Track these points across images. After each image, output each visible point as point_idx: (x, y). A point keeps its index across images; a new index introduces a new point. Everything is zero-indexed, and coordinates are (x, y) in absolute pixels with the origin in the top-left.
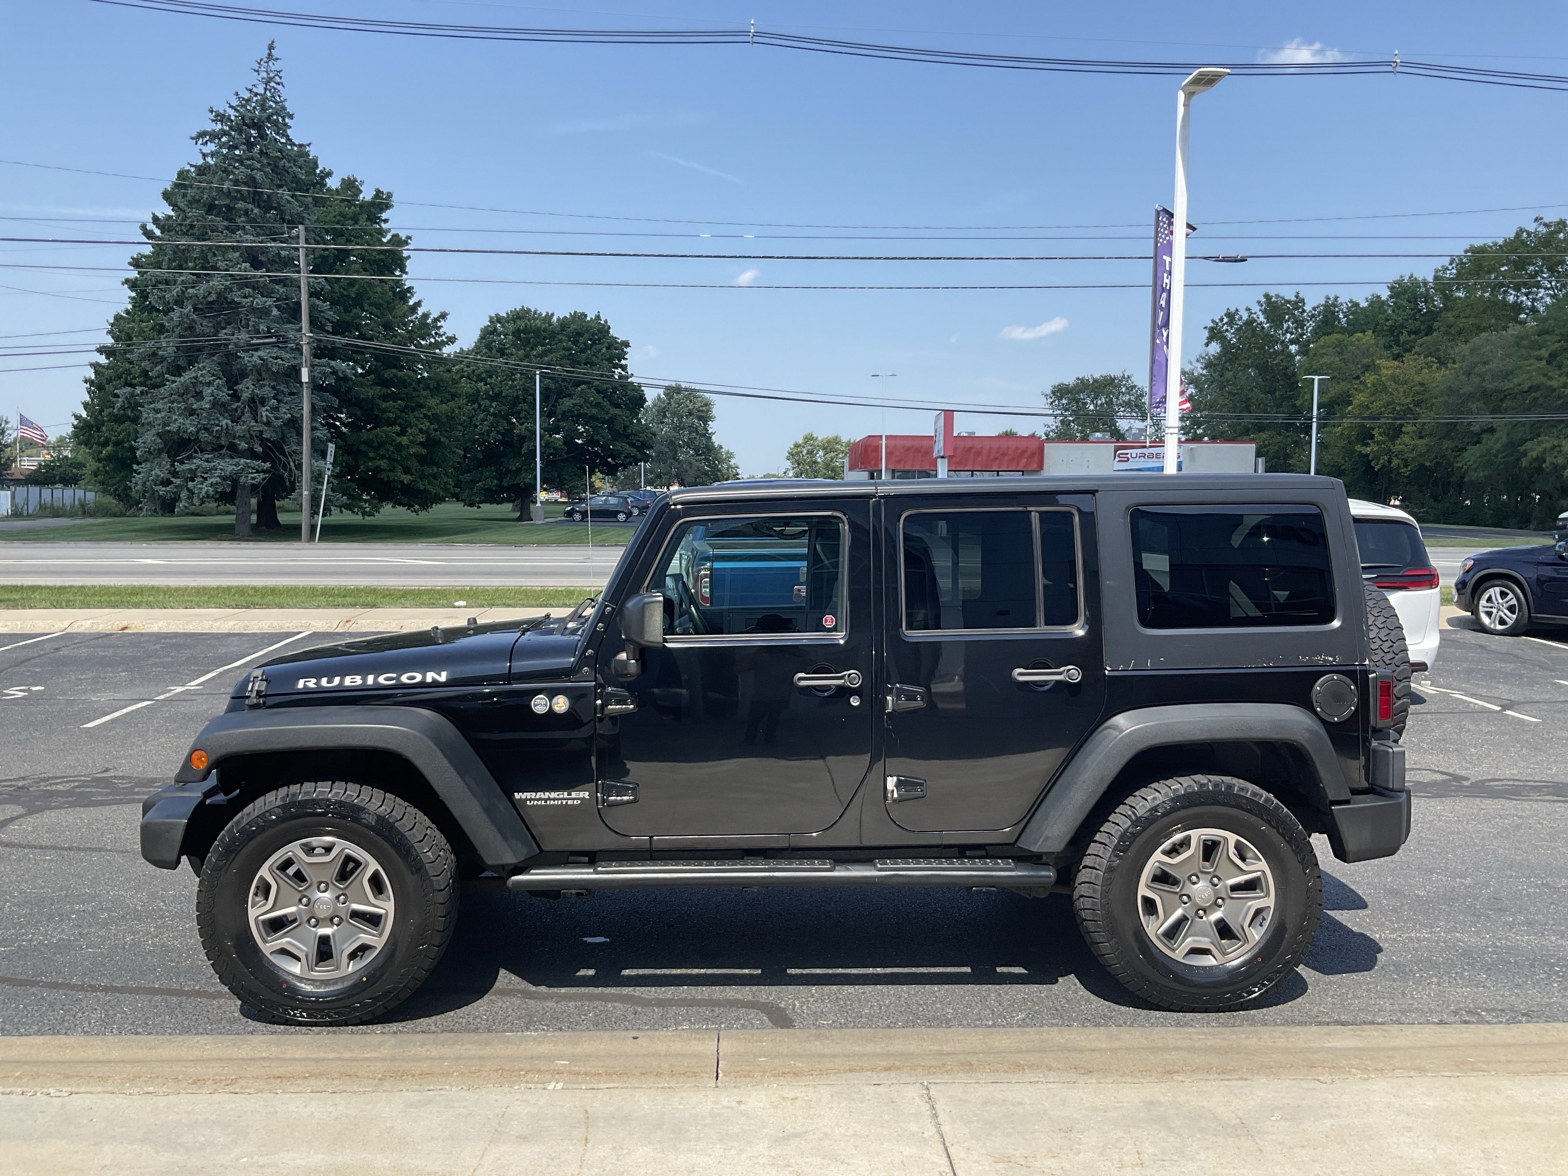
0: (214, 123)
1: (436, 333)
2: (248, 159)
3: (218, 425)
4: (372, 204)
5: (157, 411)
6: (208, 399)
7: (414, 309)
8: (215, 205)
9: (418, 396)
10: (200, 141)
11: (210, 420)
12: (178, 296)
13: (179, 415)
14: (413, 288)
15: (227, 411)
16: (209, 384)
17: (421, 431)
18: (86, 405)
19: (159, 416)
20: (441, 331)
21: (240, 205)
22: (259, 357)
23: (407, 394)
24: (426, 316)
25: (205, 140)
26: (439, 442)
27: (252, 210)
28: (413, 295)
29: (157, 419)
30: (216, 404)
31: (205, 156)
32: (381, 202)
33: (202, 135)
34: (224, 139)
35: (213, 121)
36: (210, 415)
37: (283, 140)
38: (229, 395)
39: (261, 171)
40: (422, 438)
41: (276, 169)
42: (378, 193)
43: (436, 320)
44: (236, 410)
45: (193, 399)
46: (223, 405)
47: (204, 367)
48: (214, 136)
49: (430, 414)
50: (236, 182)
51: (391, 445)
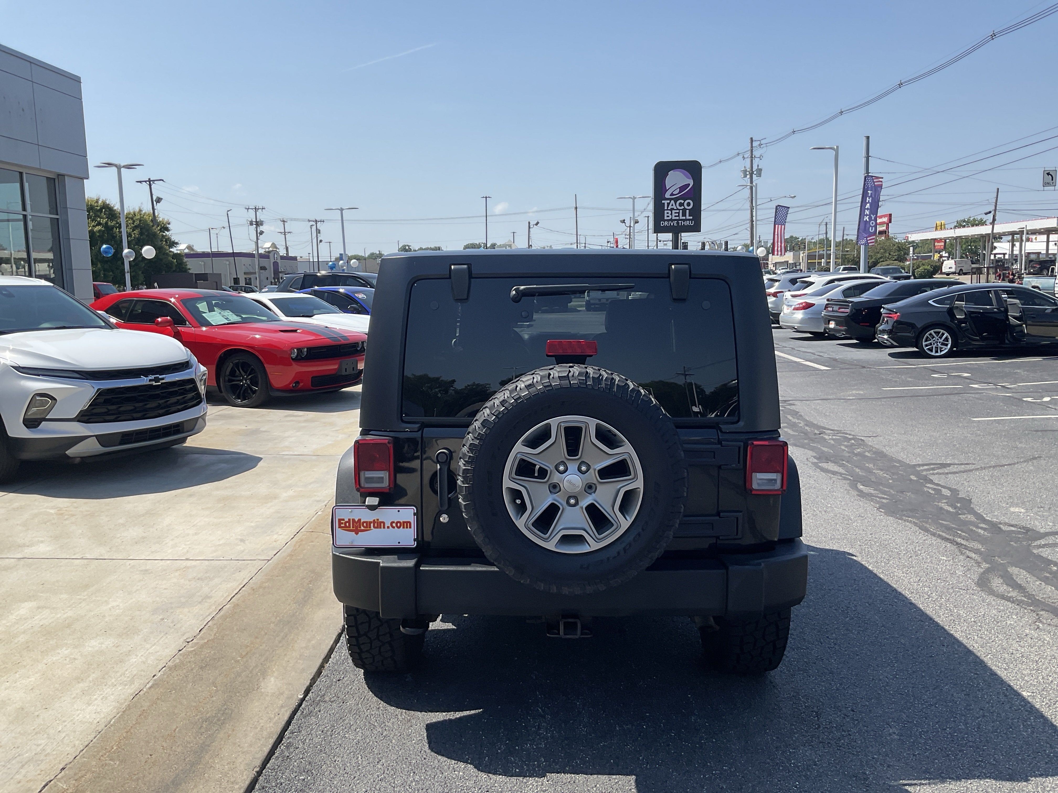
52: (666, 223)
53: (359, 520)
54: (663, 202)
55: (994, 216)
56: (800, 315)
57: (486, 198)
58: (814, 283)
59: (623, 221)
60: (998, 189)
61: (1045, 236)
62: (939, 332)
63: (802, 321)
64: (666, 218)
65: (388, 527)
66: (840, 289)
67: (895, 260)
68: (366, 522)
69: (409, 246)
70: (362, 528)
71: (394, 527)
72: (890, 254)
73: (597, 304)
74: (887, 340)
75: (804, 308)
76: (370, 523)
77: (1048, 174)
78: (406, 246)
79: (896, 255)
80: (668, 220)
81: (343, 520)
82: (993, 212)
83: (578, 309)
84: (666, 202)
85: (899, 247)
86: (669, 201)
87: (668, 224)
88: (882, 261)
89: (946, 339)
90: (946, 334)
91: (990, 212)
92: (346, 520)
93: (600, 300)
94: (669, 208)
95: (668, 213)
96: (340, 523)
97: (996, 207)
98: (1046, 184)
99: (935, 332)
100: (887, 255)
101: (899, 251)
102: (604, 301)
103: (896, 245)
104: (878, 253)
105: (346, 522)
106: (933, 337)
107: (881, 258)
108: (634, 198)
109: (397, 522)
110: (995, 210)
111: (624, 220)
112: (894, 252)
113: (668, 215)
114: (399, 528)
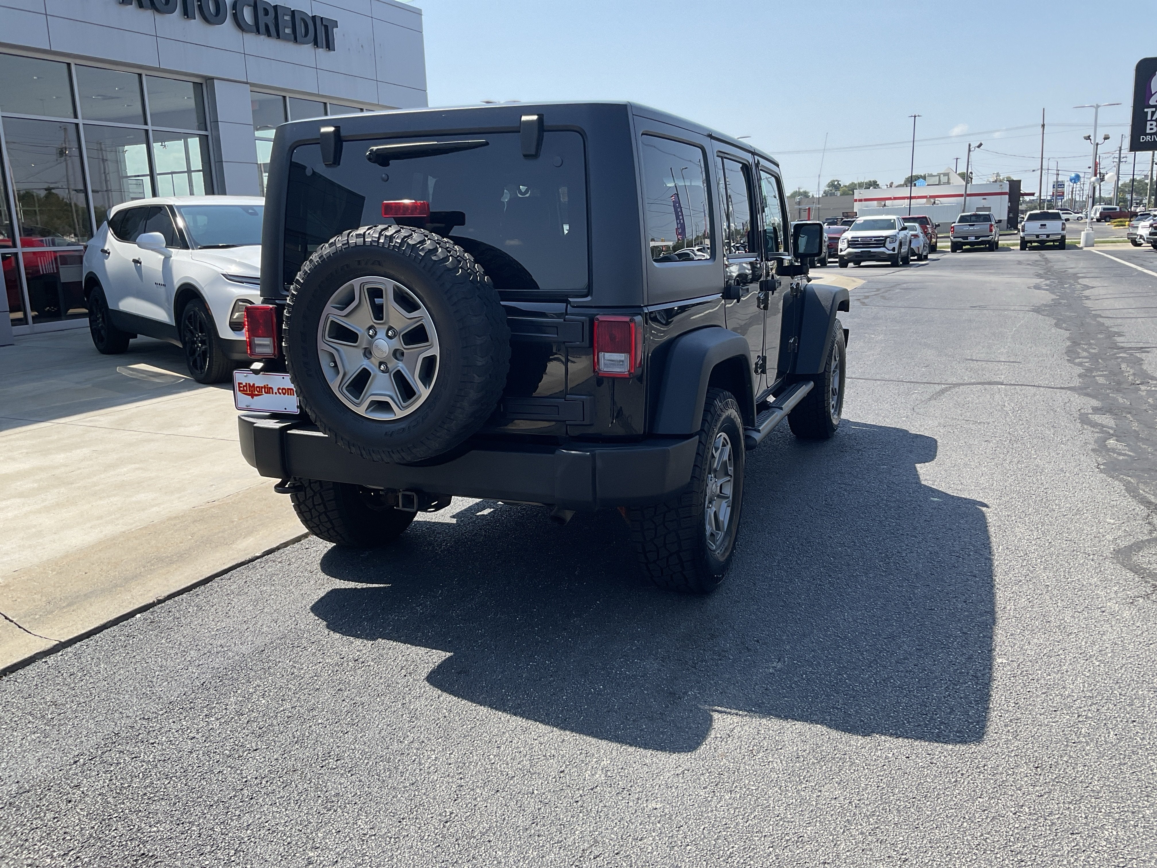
52: (1148, 138)
53: (254, 384)
54: (1146, 110)
57: (915, 117)
59: (1088, 138)
64: (1148, 131)
65: (276, 393)
68: (259, 387)
69: (838, 181)
70: (256, 393)
71: (280, 393)
73: (1035, 242)
76: (262, 387)
78: (834, 181)
80: (1151, 134)
81: (242, 384)
83: (1012, 248)
84: (1149, 111)
86: (1154, 109)
87: (1151, 139)
92: (244, 384)
93: (1037, 236)
94: (1154, 118)
95: (1151, 125)
96: (240, 387)
102: (1044, 237)
105: (244, 386)
108: (1098, 106)
109: (283, 389)
111: (1089, 136)
113: (1151, 127)
114: (284, 394)
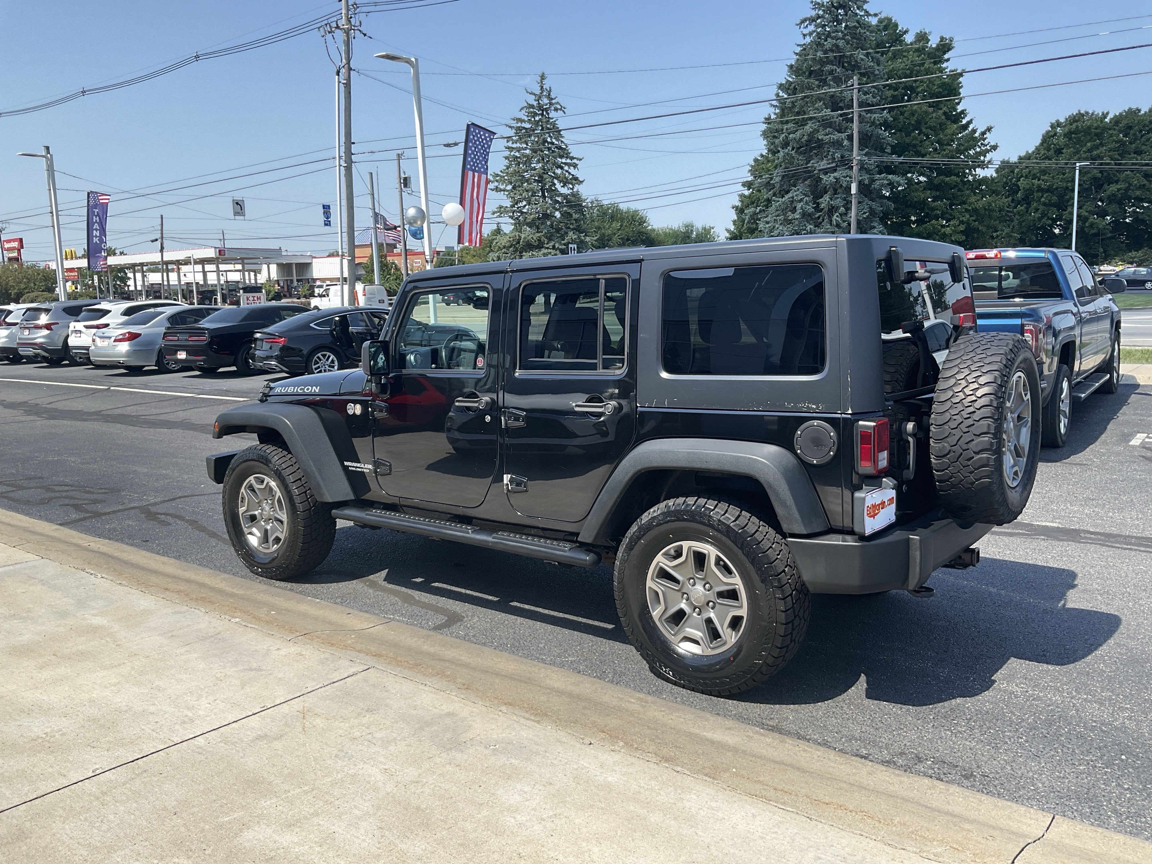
0: (813, 11)
1: (982, 144)
2: (833, 32)
3: (805, 230)
4: (937, 49)
5: (767, 223)
6: (798, 211)
7: (966, 127)
8: (812, 71)
9: (962, 196)
10: (802, 26)
11: (799, 226)
12: (783, 140)
13: (781, 224)
14: (966, 110)
15: (812, 219)
16: (801, 200)
17: (962, 222)
18: (734, 222)
19: (767, 226)
20: (986, 142)
21: (828, 67)
22: (834, 177)
23: (953, 194)
24: (974, 131)
25: (806, 24)
26: (977, 230)
27: (836, 70)
28: (966, 116)
29: (765, 228)
30: (804, 214)
31: (804, 36)
32: (945, 47)
33: (803, 21)
34: (819, 21)
35: (813, 9)
36: (800, 223)
37: (862, 13)
38: (813, 208)
39: (844, 39)
40: (962, 228)
41: (854, 36)
42: (942, 39)
43: (983, 133)
44: (819, 218)
45: (790, 213)
46: (810, 215)
47: (798, 189)
48: (812, 20)
49: (970, 208)
50: (825, 52)
51: (937, 235)
55: (162, 244)
56: (124, 347)
58: (110, 311)
60: (162, 216)
61: (201, 266)
62: (326, 355)
63: (128, 354)
66: (164, 317)
67: (43, 291)
72: (35, 284)
74: (276, 366)
75: (128, 339)
77: (237, 203)
79: (42, 286)
82: (159, 240)
85: (44, 276)
88: (27, 293)
89: (333, 362)
90: (332, 357)
91: (157, 240)
97: (162, 234)
98: (236, 214)
99: (322, 355)
100: (32, 285)
101: (45, 280)
103: (41, 274)
104: (21, 283)
106: (320, 360)
107: (25, 289)
110: (162, 238)
112: (40, 282)
